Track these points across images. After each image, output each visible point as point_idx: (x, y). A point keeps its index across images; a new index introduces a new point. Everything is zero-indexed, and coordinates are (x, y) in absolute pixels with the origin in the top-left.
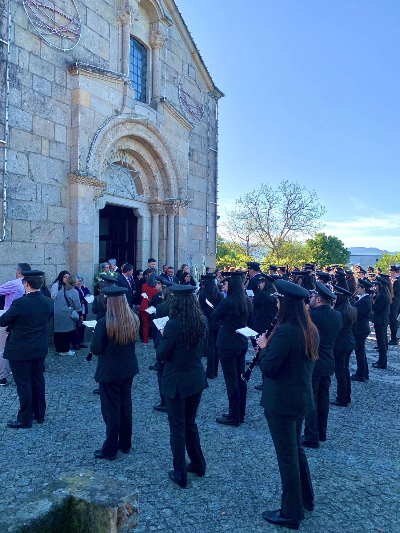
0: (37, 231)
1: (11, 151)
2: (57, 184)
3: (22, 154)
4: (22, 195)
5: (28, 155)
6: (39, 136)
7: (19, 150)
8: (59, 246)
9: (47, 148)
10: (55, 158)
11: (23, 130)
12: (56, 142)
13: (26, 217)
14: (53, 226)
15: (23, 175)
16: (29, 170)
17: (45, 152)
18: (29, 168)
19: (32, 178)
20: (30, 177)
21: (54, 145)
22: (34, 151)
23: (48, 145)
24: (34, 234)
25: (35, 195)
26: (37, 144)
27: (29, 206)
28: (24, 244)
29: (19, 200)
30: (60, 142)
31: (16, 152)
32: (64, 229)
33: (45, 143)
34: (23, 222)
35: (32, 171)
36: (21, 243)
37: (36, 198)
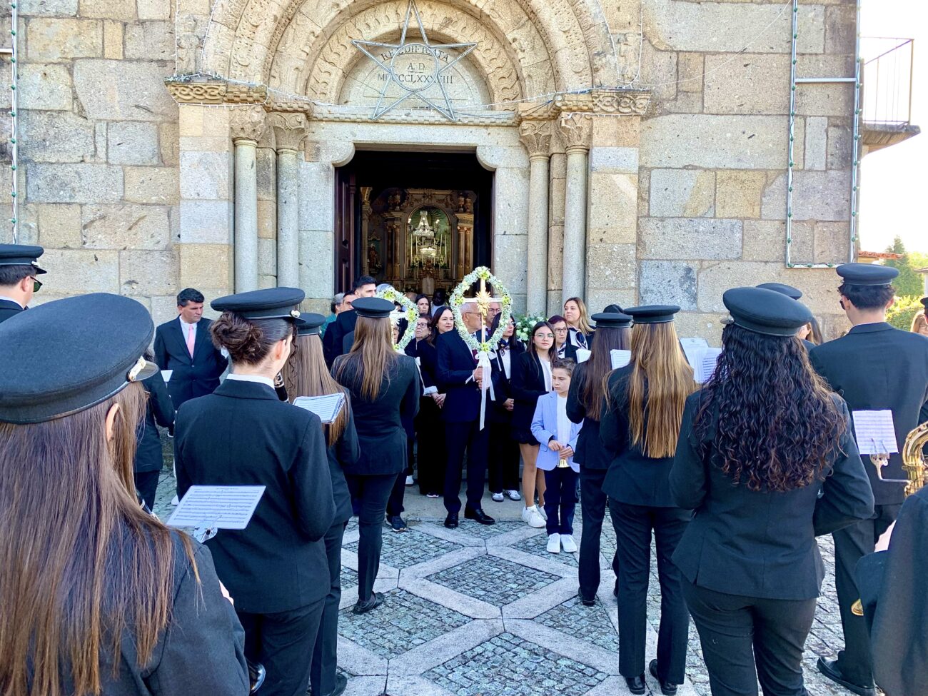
0: (97, 224)
1: (30, 66)
2: (147, 116)
3: (57, 67)
4: (59, 151)
5: (70, 66)
6: (97, 20)
7: (51, 60)
8: (157, 255)
9: (119, 40)
10: (138, 60)
11: (57, 17)
12: (142, 23)
13: (71, 197)
14: (137, 212)
15: (60, 112)
16: (75, 98)
17: (113, 50)
18: (74, 92)
19: (82, 113)
20: (76, 111)
21: (137, 31)
22: (86, 54)
23: (121, 34)
24: (90, 232)
25: (92, 148)
26: (94, 37)
27: (76, 172)
28: (67, 252)
29: (52, 163)
30: (152, 21)
31: (43, 66)
32: (169, 217)
33: (114, 32)
34: (64, 207)
35: (82, 99)
36: (60, 251)
37: (94, 155)
